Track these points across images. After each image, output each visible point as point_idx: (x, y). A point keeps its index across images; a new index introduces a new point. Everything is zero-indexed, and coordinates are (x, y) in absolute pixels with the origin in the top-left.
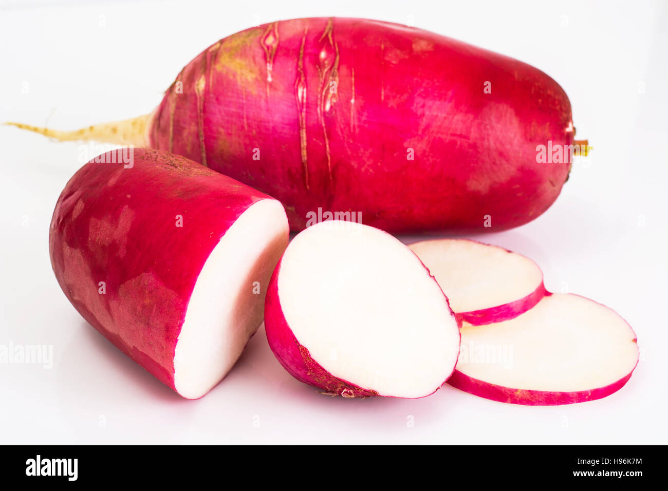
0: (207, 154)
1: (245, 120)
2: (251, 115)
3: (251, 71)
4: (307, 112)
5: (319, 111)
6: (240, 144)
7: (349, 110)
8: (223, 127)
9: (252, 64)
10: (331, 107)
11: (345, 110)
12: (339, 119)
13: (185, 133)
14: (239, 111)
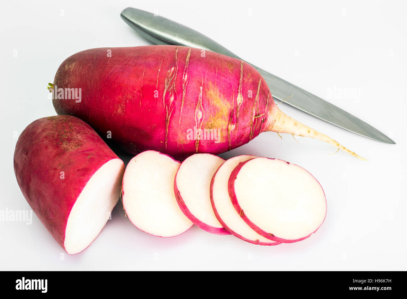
1: (217, 72)
2: (213, 73)
3: (211, 95)
4: (184, 68)
5: (178, 67)
7: (162, 67)
8: (229, 73)
9: (210, 100)
10: (171, 68)
11: (164, 67)
12: (168, 64)
13: (251, 81)
14: (219, 76)
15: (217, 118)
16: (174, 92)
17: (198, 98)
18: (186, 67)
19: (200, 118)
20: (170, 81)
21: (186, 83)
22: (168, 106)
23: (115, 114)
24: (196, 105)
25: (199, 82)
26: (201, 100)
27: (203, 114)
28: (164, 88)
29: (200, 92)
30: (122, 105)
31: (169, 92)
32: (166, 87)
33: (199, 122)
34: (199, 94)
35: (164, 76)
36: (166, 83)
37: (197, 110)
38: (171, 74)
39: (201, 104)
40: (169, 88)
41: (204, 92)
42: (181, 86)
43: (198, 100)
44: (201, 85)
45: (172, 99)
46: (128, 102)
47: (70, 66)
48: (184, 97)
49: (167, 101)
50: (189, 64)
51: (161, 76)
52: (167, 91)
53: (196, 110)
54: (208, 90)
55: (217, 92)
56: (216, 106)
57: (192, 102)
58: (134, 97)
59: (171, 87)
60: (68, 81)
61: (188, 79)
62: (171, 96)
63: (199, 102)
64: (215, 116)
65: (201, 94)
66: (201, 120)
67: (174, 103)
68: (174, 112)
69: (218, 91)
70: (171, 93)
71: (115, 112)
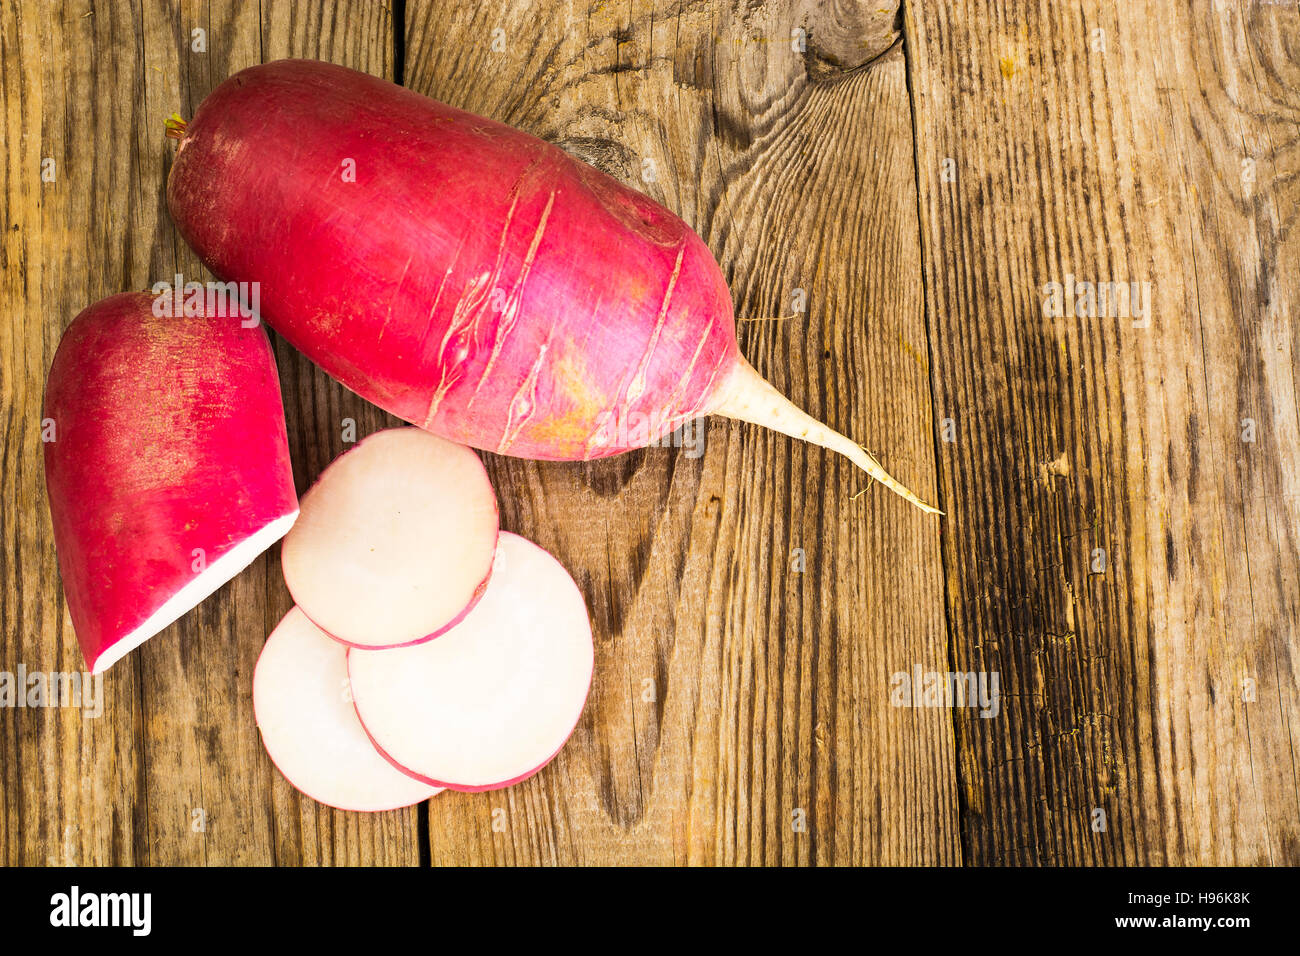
0: (665, 293)
1: (597, 309)
2: (586, 312)
3: (563, 371)
4: (514, 282)
5: (498, 276)
6: (617, 283)
7: (458, 263)
8: (629, 315)
9: (558, 381)
10: (480, 274)
11: (464, 264)
12: (476, 257)
13: (682, 335)
14: (599, 324)
15: (565, 422)
16: (472, 340)
17: (528, 371)
18: (519, 281)
19: (520, 414)
20: (468, 311)
21: (508, 327)
22: (450, 366)
23: (314, 327)
24: (520, 385)
25: (541, 331)
26: (535, 378)
27: (531, 409)
28: (449, 323)
29: (538, 357)
30: (335, 317)
31: (459, 336)
32: (456, 323)
33: (516, 420)
34: (532, 363)
35: (456, 293)
36: (457, 311)
37: (519, 396)
38: (476, 291)
39: (533, 387)
40: (462, 328)
41: (550, 362)
42: (494, 332)
43: (526, 376)
44: (545, 341)
45: (463, 354)
46: (351, 318)
47: (227, 147)
48: (493, 359)
49: (449, 354)
50: (531, 273)
51: (449, 289)
52: (455, 332)
53: (516, 398)
54: (561, 356)
55: (580, 368)
56: (569, 399)
57: (513, 377)
58: (368, 314)
59: (467, 325)
60: (214, 187)
61: (518, 316)
62: (463, 345)
63: (528, 380)
64: (561, 417)
65: (538, 365)
66: (524, 417)
67: (464, 364)
68: (459, 383)
69: (584, 365)
70: (462, 340)
71: (314, 321)
